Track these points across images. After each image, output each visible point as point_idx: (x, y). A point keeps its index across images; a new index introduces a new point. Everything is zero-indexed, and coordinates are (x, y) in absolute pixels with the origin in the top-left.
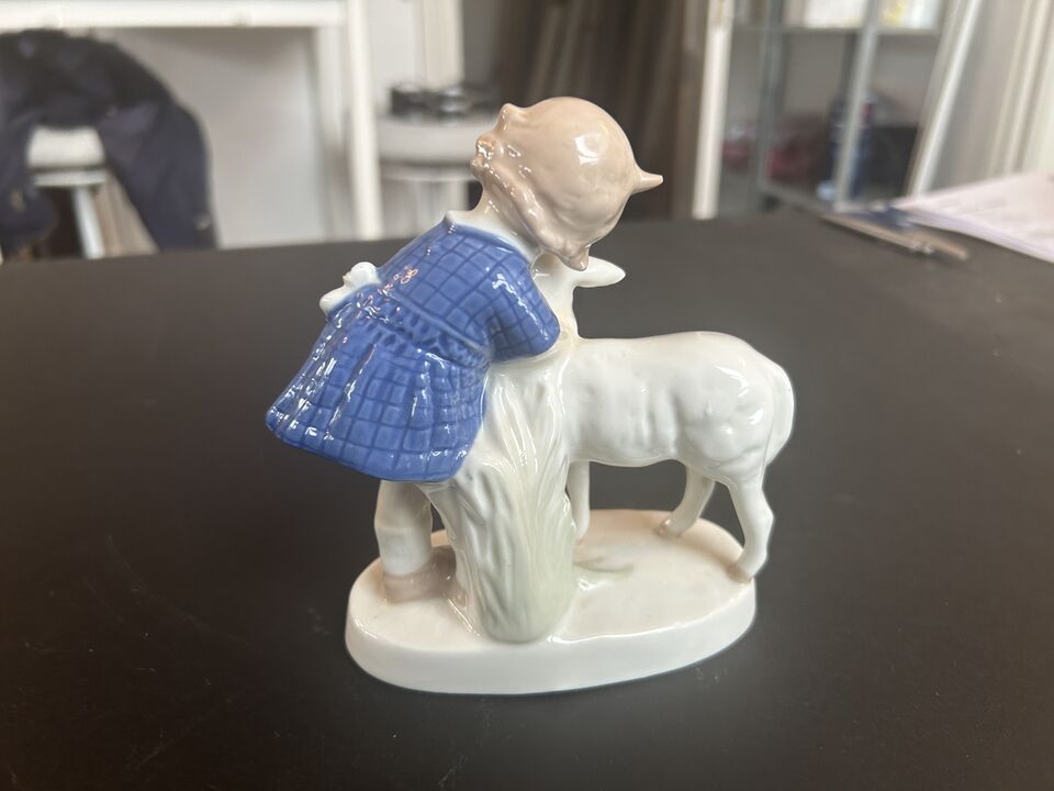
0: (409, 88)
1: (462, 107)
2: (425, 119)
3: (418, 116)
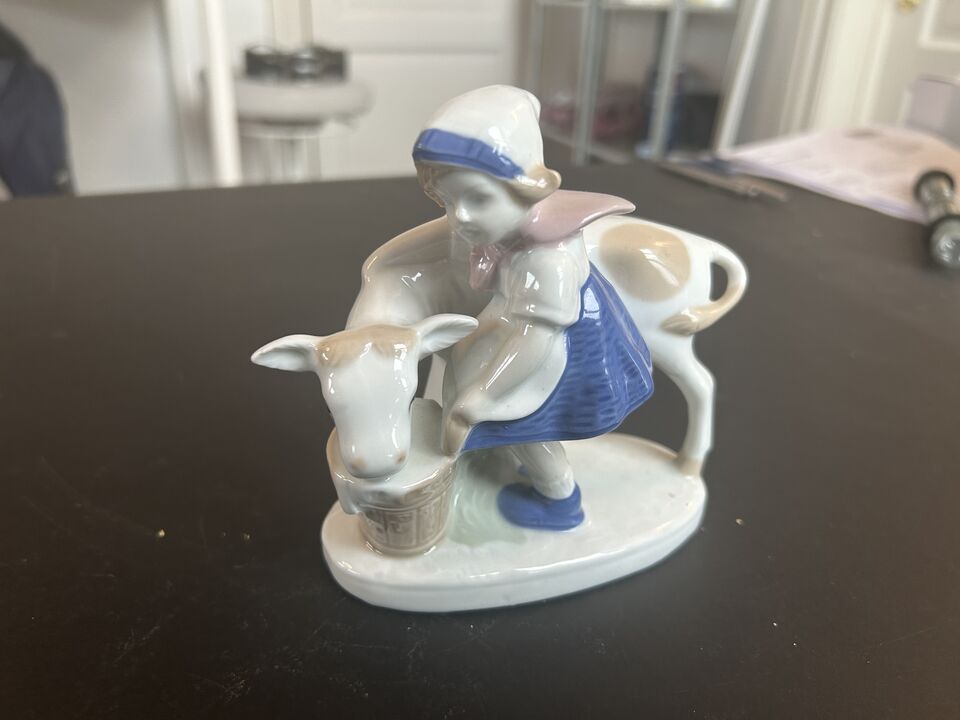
0: (262, 50)
1: (315, 69)
2: (279, 80)
3: (272, 77)
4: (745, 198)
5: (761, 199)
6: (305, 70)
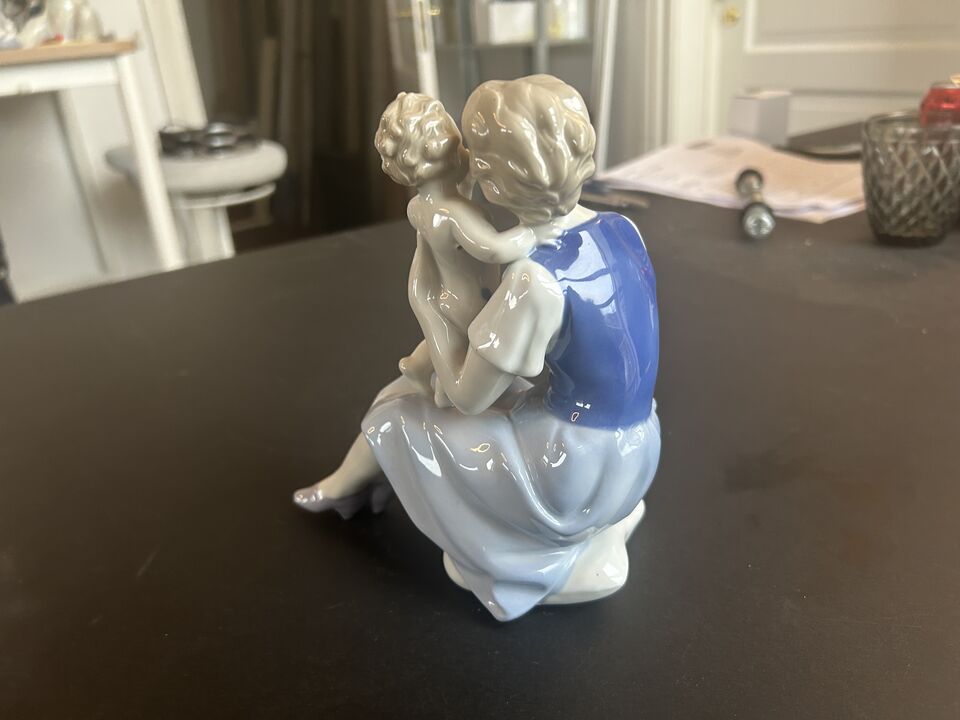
0: (175, 129)
1: (229, 141)
2: (196, 155)
3: (189, 153)
4: (620, 208)
5: (630, 208)
6: (218, 143)
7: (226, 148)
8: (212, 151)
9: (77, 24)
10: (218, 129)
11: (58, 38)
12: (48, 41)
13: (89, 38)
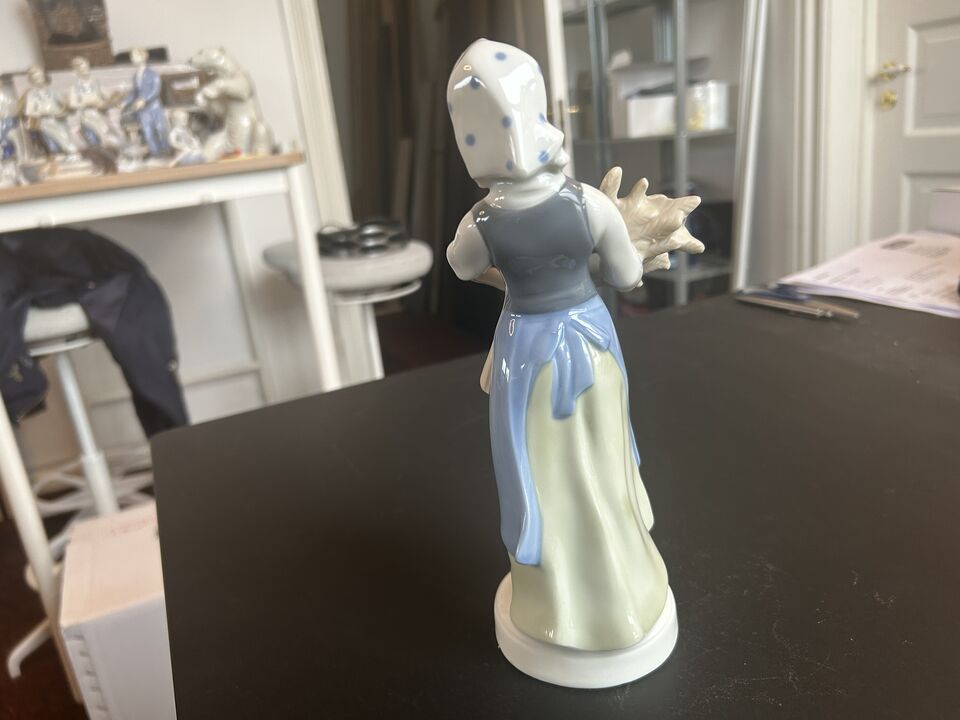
1: (381, 241)
2: (351, 255)
3: (344, 253)
4: (824, 318)
5: (836, 318)
6: (371, 243)
7: (378, 248)
8: (366, 251)
9: (253, 138)
10: (370, 230)
11: (236, 153)
12: (228, 155)
13: (262, 151)
